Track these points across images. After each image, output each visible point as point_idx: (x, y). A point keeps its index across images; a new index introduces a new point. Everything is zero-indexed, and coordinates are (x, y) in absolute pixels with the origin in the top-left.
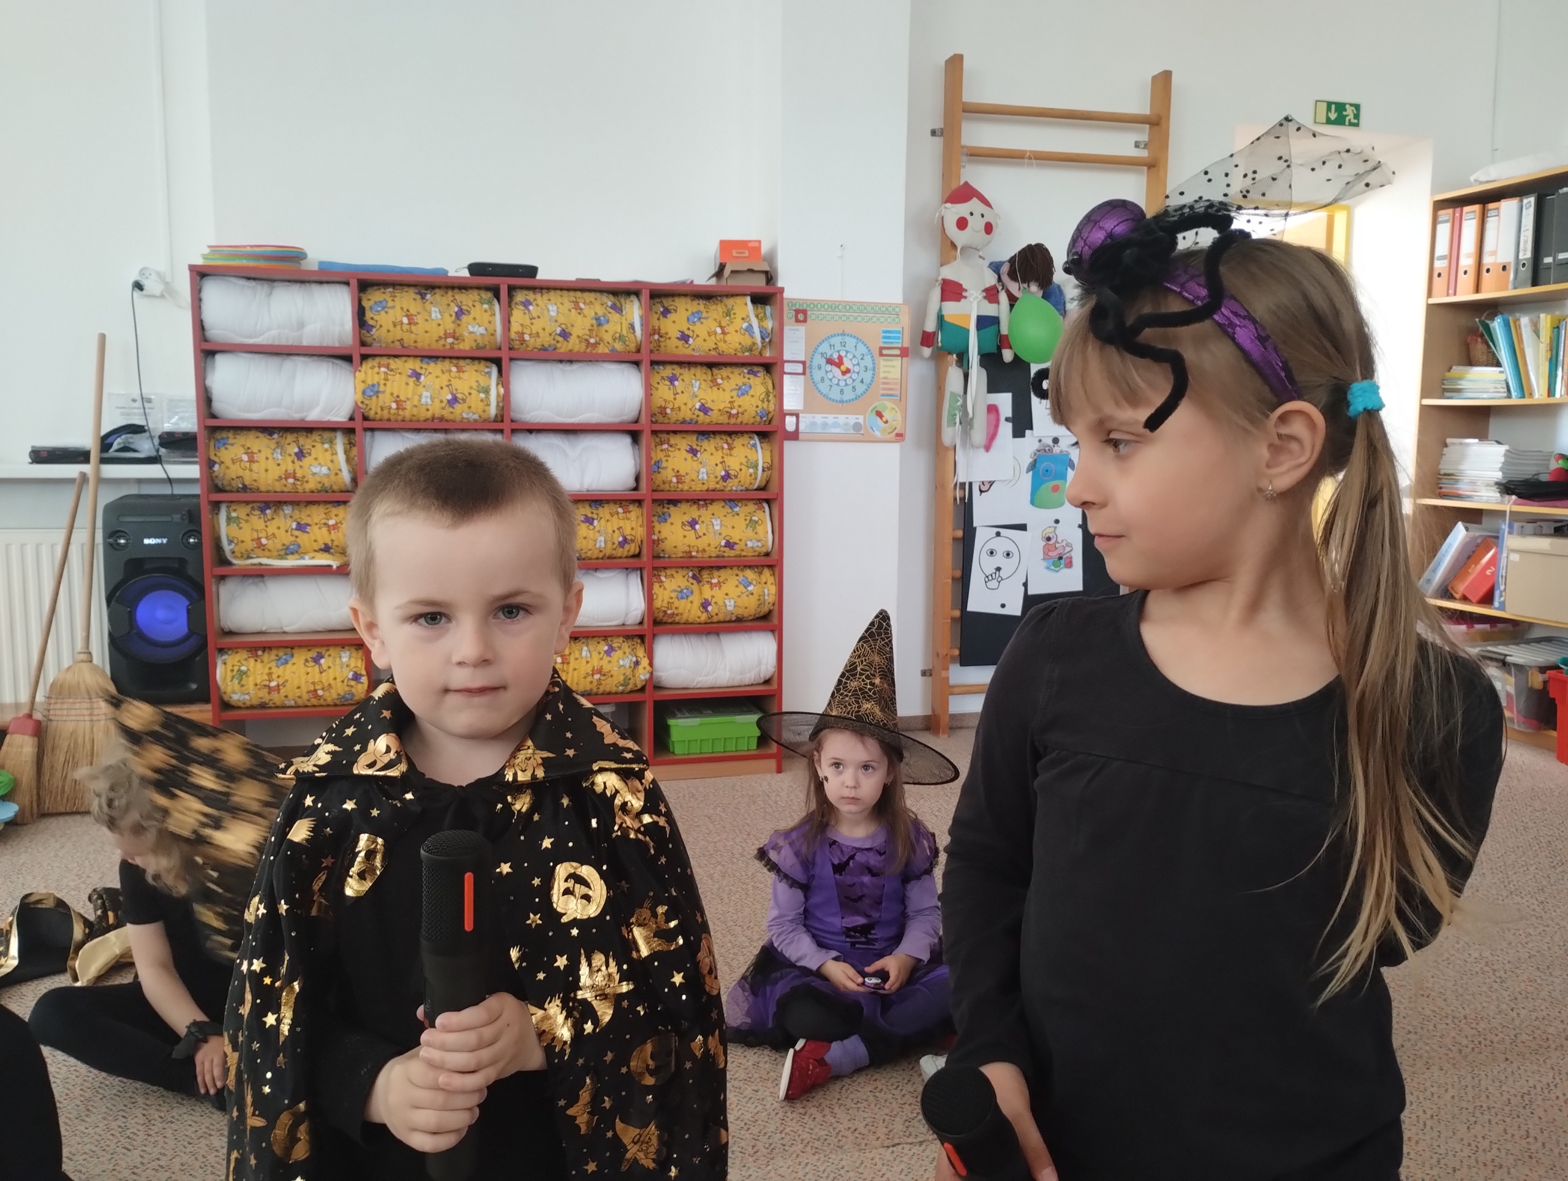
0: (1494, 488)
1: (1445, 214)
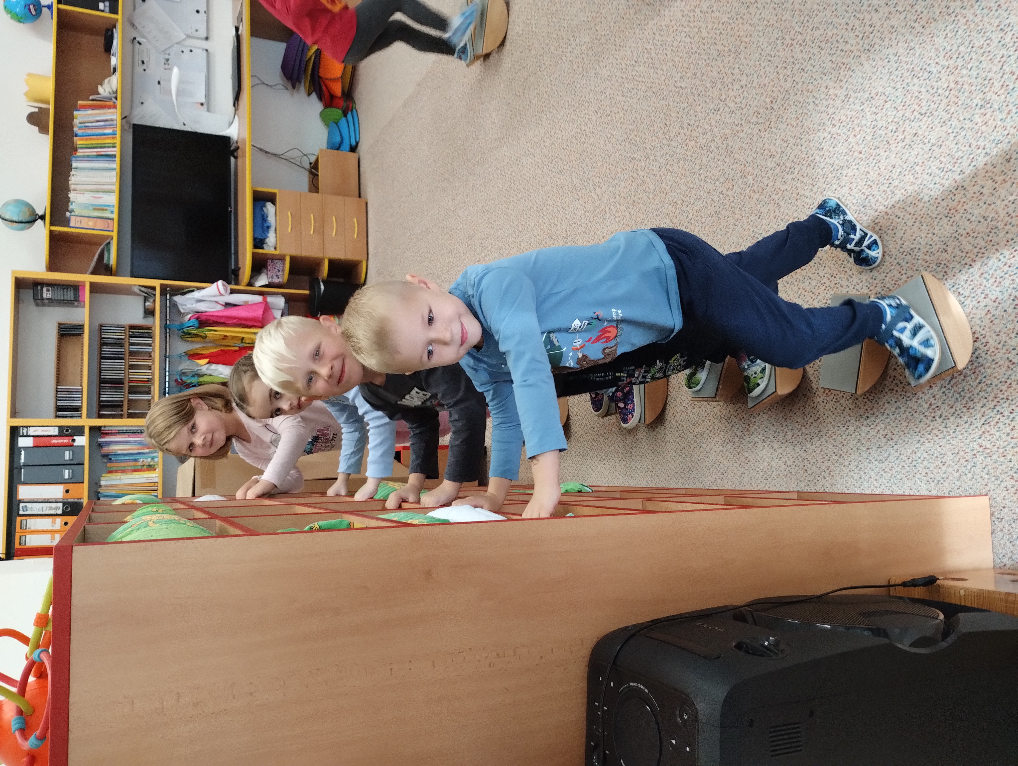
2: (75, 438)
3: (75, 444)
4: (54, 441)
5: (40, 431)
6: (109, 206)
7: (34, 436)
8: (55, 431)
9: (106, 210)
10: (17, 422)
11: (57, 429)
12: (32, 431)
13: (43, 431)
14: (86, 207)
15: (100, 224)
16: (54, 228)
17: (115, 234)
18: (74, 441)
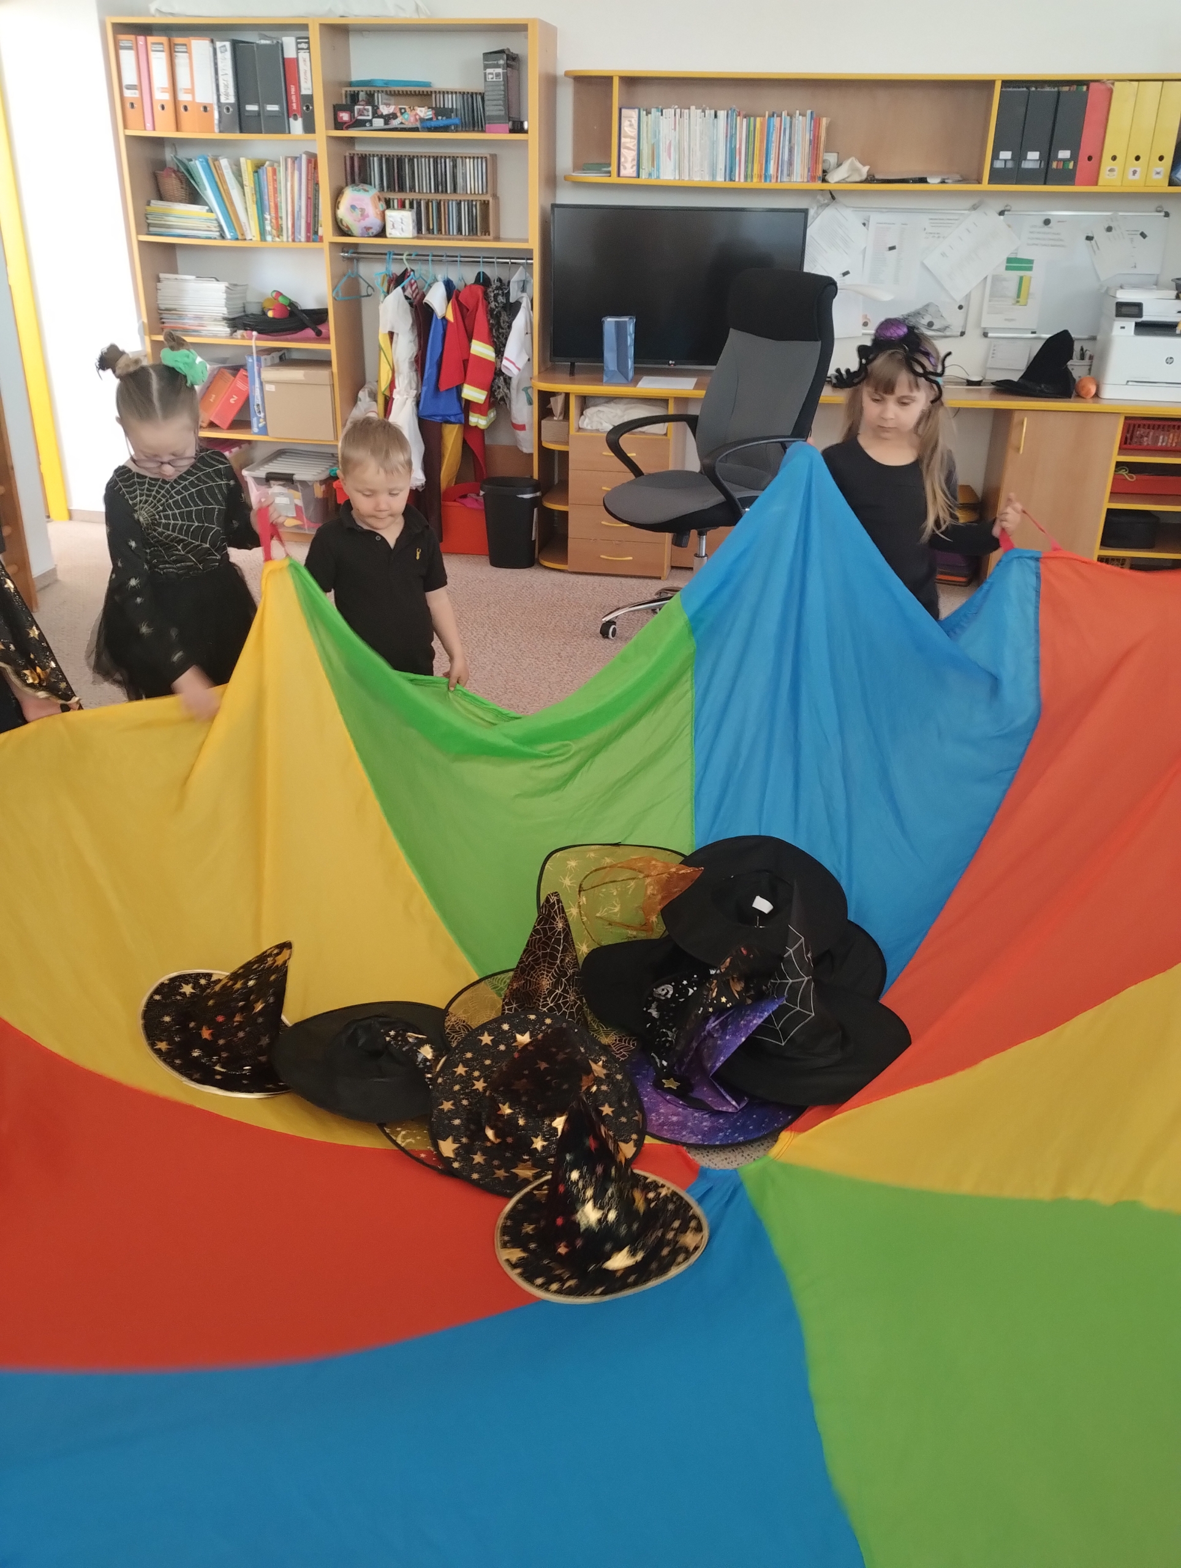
0: (223, 323)
1: (126, 39)
2: (300, 120)
3: (291, 120)
4: (293, 90)
5: (304, 67)
6: (658, 170)
7: (297, 59)
8: (305, 90)
9: (653, 165)
10: (314, 34)
11: (309, 92)
12: (303, 56)
13: (305, 72)
14: (656, 134)
15: (629, 155)
16: (616, 82)
17: (614, 179)
18: (296, 119)
